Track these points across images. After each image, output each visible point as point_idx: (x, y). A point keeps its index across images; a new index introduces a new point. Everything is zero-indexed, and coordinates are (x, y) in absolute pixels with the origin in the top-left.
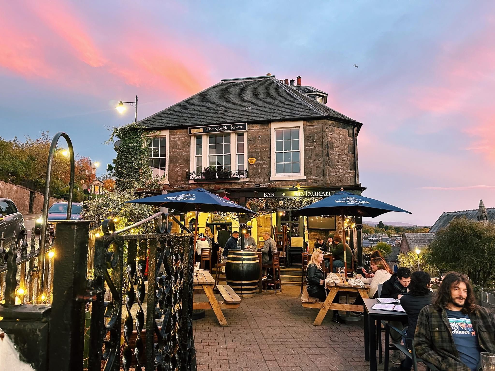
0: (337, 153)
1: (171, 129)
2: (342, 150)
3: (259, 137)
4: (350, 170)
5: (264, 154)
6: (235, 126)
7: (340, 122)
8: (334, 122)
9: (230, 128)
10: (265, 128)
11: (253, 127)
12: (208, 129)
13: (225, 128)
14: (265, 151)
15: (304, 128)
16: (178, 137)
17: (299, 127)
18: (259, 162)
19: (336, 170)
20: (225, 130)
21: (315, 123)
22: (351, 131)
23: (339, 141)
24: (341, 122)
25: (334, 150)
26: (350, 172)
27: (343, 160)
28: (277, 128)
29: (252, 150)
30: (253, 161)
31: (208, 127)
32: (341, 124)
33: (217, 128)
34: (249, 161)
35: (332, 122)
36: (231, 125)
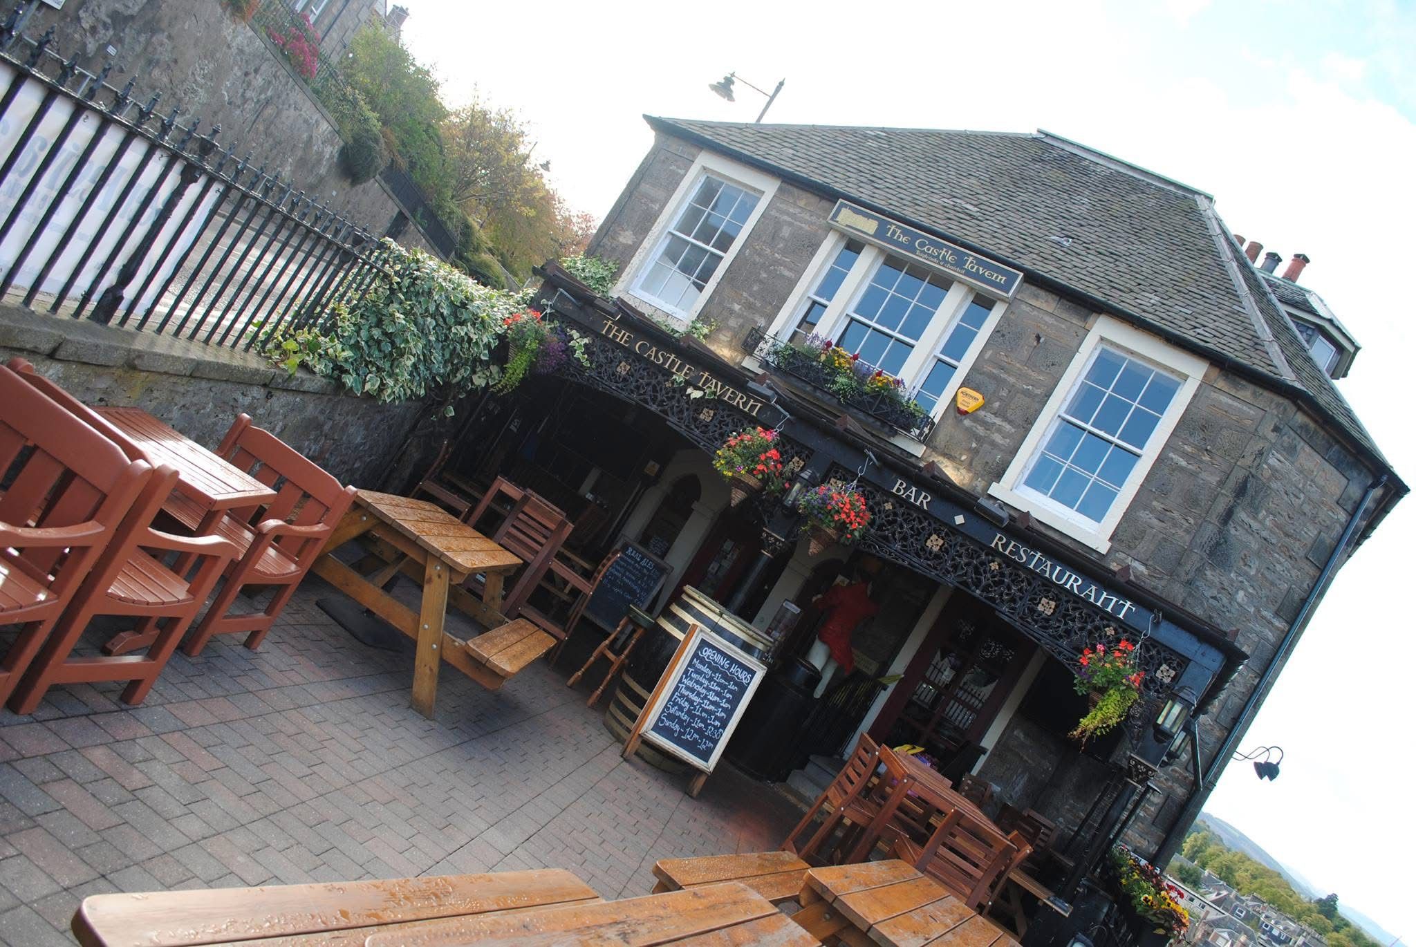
0: (1265, 534)
1: (790, 180)
2: (1287, 535)
3: (1038, 338)
4: (1277, 614)
5: (1020, 400)
6: (980, 262)
7: (1334, 438)
8: (1312, 425)
9: (960, 263)
10: (1074, 321)
11: (1036, 297)
12: (894, 233)
13: (944, 257)
14: (1027, 393)
15: (1198, 389)
16: (793, 216)
17: (1185, 377)
18: (991, 418)
19: (1226, 583)
20: (945, 262)
21: (1247, 392)
22: (1355, 491)
23: (1293, 499)
24: (1338, 442)
25: (1260, 516)
26: (1270, 623)
27: (1271, 567)
28: (1112, 343)
29: (988, 368)
30: (971, 401)
31: (898, 227)
32: (1336, 447)
33: (922, 245)
34: (960, 395)
35: (1306, 420)
36: (969, 255)
